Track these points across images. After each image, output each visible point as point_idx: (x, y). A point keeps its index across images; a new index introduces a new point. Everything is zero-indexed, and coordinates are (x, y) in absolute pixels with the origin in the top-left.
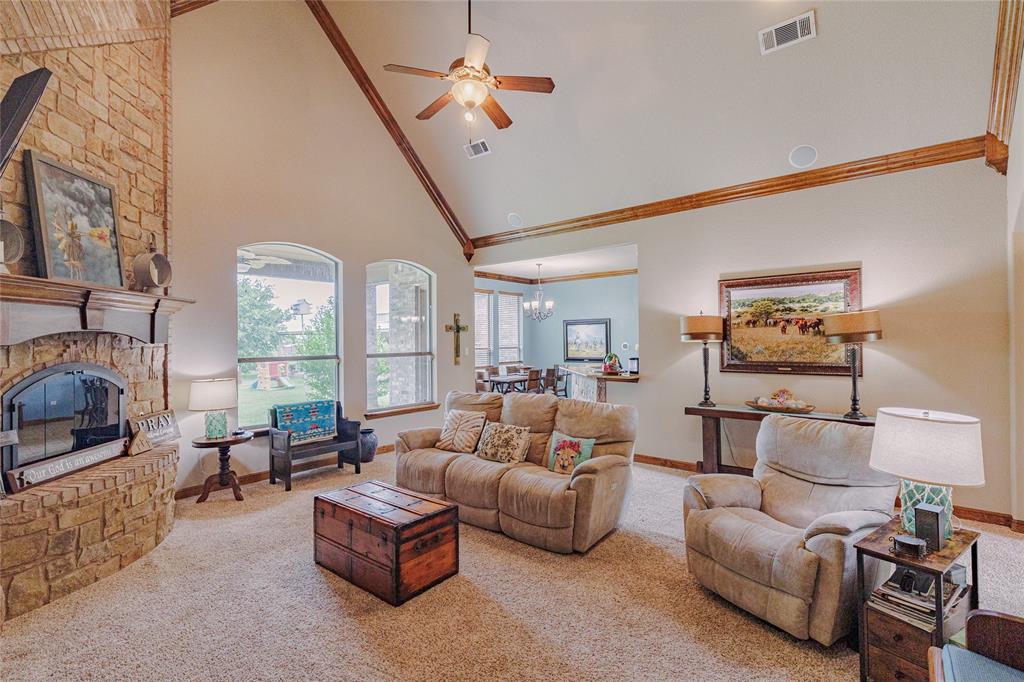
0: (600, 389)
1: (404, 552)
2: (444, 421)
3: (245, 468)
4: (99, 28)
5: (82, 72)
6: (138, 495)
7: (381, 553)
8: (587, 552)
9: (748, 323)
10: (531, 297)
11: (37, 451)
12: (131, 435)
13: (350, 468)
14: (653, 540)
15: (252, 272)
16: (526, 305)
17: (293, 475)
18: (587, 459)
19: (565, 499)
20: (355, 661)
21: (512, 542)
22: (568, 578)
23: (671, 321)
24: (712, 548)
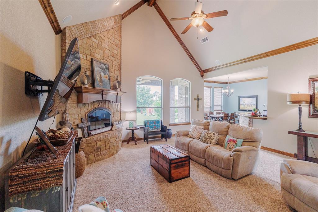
0: (250, 121)
1: (172, 167)
2: (190, 129)
3: (138, 136)
4: (106, 26)
5: (103, 38)
6: (113, 140)
7: (166, 166)
8: (237, 180)
10: (225, 88)
11: (94, 127)
12: (113, 125)
13: (164, 139)
14: (268, 181)
15: (142, 84)
16: (223, 91)
17: (149, 140)
18: (240, 146)
19: (229, 160)
20: (156, 196)
21: (210, 171)
22: (228, 187)
23: (284, 96)
24: (293, 190)
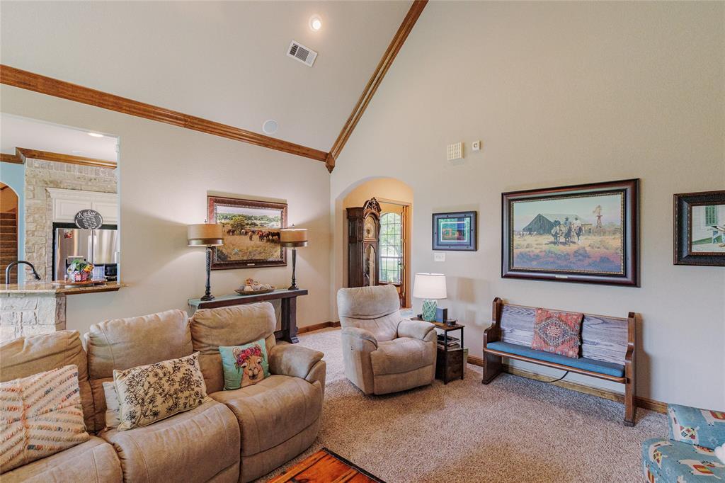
0: (59, 305)
9: (229, 232)
